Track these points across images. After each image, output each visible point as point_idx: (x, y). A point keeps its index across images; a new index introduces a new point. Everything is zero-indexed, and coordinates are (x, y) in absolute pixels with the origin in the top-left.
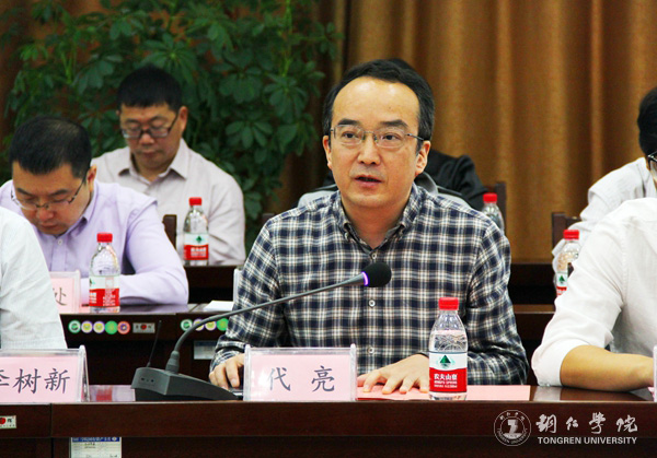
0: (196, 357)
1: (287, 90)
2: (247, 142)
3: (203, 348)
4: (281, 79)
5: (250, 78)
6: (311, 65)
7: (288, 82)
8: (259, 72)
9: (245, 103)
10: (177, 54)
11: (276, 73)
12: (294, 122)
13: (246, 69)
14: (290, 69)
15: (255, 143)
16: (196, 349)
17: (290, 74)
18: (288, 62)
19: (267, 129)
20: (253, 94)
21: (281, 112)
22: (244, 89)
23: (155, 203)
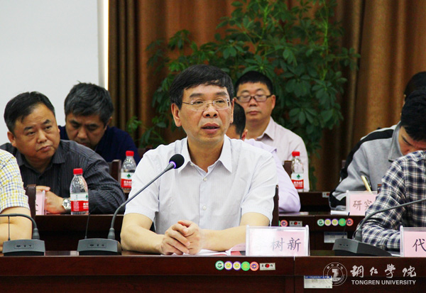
0: (325, 242)
1: (326, 89)
2: (302, 121)
3: (329, 236)
4: (321, 82)
5: (303, 82)
6: (339, 73)
7: (327, 84)
8: (309, 78)
9: (301, 97)
10: (264, 67)
11: (318, 78)
12: (331, 109)
13: (301, 76)
14: (326, 75)
15: (307, 121)
16: (325, 237)
17: (326, 80)
18: (325, 73)
19: (313, 112)
20: (306, 91)
21: (323, 102)
22: (301, 88)
23: (276, 150)
